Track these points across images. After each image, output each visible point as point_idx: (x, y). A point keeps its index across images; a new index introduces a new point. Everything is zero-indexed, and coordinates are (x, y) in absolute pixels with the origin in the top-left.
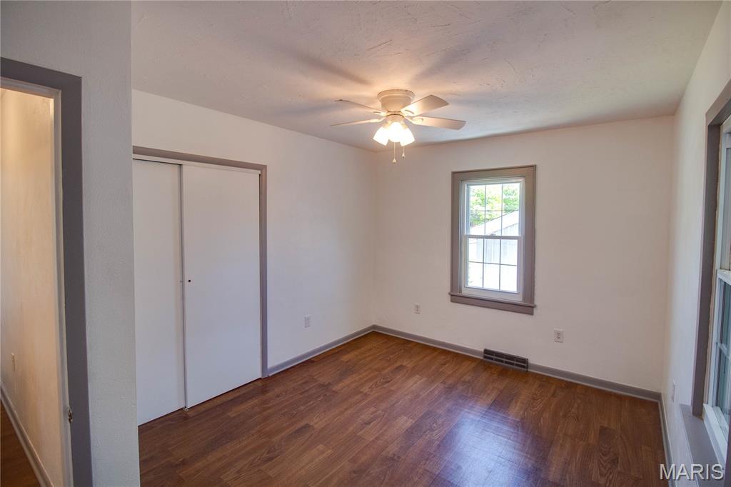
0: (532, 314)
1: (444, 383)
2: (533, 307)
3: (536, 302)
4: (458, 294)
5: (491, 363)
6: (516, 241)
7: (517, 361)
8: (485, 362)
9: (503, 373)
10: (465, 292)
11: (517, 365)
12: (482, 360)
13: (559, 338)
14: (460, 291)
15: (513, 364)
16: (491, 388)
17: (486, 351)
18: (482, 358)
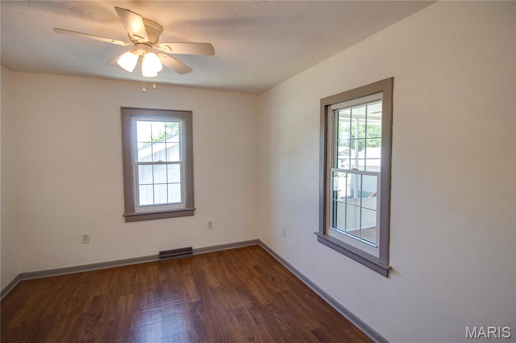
0: (193, 215)
1: (149, 290)
2: (193, 210)
3: (196, 206)
4: (133, 214)
5: (167, 261)
6: (179, 165)
7: (185, 251)
8: (162, 261)
9: (180, 263)
10: (138, 211)
11: (186, 254)
12: (158, 261)
13: (210, 226)
14: (134, 211)
15: (183, 254)
16: (184, 276)
17: (162, 253)
18: (158, 259)
